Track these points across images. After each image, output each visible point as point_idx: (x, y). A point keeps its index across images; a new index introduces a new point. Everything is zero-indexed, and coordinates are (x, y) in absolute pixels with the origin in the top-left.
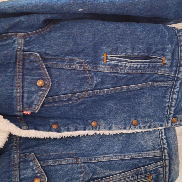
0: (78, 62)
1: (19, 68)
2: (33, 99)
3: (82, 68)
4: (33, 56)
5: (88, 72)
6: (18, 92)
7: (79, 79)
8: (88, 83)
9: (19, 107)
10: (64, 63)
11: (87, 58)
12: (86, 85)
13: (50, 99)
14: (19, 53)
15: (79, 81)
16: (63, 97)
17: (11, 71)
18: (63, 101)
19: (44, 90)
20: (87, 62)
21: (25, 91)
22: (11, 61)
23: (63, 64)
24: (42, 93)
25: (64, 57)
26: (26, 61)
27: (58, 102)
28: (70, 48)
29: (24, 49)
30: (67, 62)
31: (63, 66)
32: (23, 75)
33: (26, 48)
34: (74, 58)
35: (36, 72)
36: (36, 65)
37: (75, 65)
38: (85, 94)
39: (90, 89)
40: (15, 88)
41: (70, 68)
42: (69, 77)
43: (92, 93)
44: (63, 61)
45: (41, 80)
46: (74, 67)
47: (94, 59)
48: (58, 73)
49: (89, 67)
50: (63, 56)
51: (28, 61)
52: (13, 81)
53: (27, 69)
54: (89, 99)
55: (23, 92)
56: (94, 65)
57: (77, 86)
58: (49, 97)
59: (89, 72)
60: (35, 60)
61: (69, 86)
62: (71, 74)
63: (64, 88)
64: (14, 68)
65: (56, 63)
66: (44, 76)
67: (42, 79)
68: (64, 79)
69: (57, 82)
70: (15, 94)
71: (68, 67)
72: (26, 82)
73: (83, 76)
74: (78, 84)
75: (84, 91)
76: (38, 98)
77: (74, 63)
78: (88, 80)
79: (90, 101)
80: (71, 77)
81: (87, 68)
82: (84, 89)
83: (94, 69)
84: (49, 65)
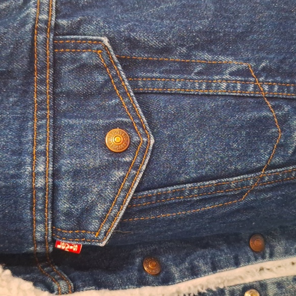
0: (234, 69)
1: (40, 93)
2: (90, 198)
3: (251, 88)
4: (87, 48)
5: (270, 104)
6: (38, 174)
7: (242, 127)
8: (271, 139)
9: (40, 228)
10: (189, 77)
11: (263, 58)
12: (266, 149)
13: (147, 198)
14: (40, 37)
15: (244, 133)
16: (191, 190)
17: (15, 104)
18: (189, 204)
19: (129, 164)
20: (264, 69)
21: (64, 169)
22: (15, 65)
23: (186, 79)
24: (124, 177)
25: (188, 56)
26: (66, 68)
27: (171, 207)
28: (206, 22)
29: (57, 25)
30: (199, 73)
31: (186, 85)
32: (54, 118)
33: (63, 22)
34: (221, 58)
35: (98, 106)
36: (100, 79)
37: (227, 80)
38: (262, 178)
39: (277, 160)
40: (28, 160)
41: (211, 92)
42: (210, 119)
43: (283, 174)
44: (185, 68)
45: (118, 130)
46: (224, 85)
47: (284, 58)
48: (171, 109)
49: (271, 87)
50: (184, 50)
51: (71, 67)
52: (20, 137)
53: (69, 94)
54: (270, 195)
55: (56, 174)
56: (288, 81)
57: (237, 153)
58: (144, 190)
59: (273, 103)
60: (94, 61)
61: (211, 151)
62: (214, 111)
63: (194, 158)
64: (26, 92)
65: (163, 75)
66: (127, 117)
67: (122, 125)
68: (194, 129)
69: (169, 136)
70: (25, 181)
71: (204, 87)
72: (66, 139)
73: (256, 114)
74: (238, 145)
75: (260, 169)
76: (109, 192)
77: (221, 73)
78: (274, 130)
79: (273, 202)
80: (215, 122)
81: (266, 88)
82: (258, 161)
83: (289, 91)
84: (140, 83)
